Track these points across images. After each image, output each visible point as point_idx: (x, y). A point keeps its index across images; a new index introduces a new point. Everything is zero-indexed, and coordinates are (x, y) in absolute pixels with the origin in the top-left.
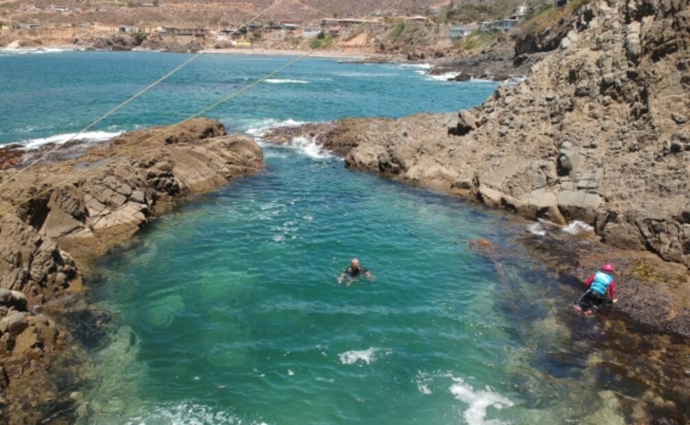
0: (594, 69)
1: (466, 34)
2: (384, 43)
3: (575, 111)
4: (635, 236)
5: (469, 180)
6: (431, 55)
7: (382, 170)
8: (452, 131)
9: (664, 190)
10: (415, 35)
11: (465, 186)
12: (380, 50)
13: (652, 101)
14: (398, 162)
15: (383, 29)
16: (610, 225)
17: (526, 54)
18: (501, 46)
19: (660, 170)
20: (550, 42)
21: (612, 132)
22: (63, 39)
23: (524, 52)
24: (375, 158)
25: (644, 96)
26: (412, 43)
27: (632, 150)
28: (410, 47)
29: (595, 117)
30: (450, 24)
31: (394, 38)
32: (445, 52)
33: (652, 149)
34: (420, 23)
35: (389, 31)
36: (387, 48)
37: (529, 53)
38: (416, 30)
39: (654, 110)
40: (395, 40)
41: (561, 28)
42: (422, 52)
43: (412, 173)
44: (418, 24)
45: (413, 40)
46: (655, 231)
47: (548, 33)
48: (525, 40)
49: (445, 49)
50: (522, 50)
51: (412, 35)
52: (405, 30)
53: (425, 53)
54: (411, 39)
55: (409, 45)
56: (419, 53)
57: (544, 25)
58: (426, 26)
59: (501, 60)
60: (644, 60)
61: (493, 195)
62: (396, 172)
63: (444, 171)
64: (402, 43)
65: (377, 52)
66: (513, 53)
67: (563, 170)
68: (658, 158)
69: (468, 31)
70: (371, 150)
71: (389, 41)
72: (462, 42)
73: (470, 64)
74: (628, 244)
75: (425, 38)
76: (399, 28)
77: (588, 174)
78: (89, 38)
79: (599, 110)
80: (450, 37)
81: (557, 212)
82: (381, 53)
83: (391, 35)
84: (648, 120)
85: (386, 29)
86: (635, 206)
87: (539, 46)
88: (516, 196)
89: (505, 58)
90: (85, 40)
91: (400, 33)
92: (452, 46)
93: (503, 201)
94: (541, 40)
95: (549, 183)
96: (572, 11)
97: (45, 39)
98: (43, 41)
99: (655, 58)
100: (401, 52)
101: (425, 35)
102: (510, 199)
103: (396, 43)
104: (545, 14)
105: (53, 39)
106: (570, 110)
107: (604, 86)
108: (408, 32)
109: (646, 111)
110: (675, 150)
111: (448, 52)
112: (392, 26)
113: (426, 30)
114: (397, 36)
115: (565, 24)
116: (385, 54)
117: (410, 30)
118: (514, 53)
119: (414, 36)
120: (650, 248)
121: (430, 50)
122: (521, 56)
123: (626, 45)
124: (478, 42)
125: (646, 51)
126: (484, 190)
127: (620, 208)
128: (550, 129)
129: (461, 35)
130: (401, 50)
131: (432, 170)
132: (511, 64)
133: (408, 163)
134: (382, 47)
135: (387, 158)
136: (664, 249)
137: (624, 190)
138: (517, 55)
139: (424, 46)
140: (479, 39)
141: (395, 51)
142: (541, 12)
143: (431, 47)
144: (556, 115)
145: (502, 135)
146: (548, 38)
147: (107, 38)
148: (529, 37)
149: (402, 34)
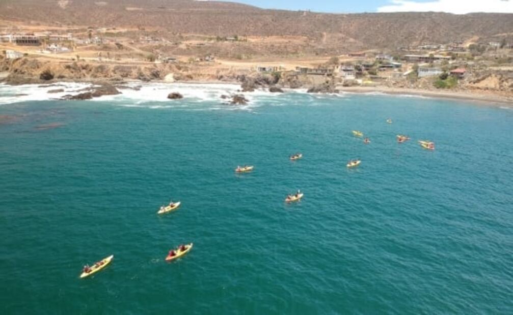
22: (209, 75)
78: (231, 75)
90: (228, 76)
97: (195, 74)
98: (194, 76)
105: (201, 75)
147: (253, 77)
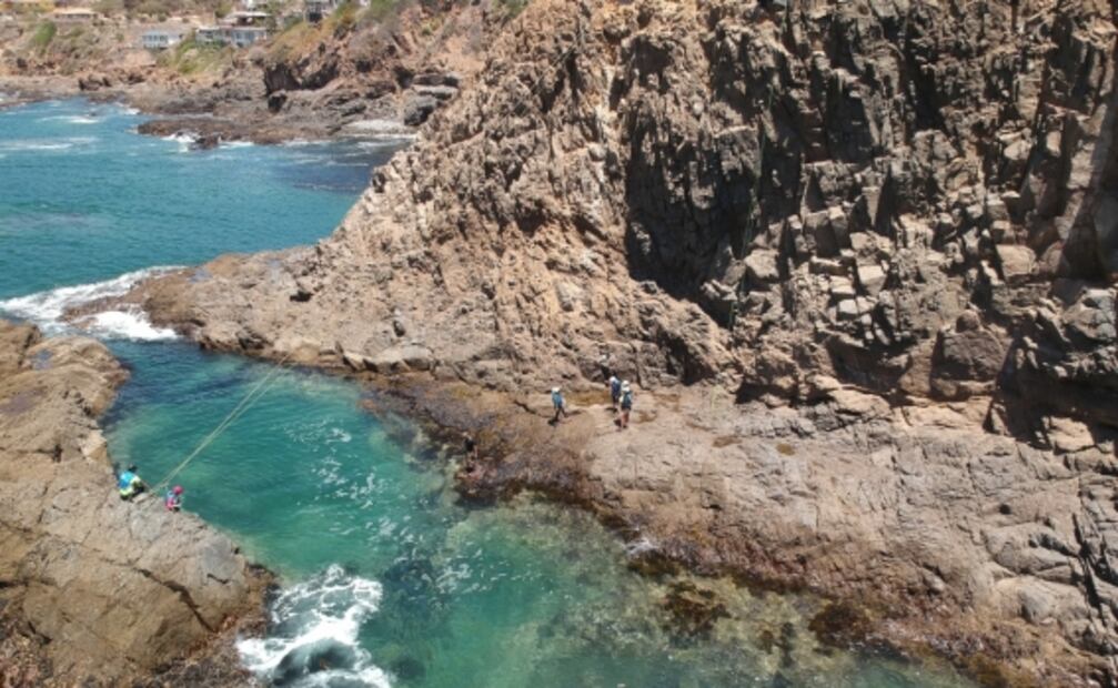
0: (401, 246)
1: (171, 42)
2: (23, 57)
3: (395, 280)
4: (451, 374)
5: (332, 347)
6: (121, 79)
7: (244, 347)
8: (293, 298)
9: (462, 341)
10: (80, 41)
11: (331, 353)
12: (18, 70)
13: (445, 275)
14: (259, 337)
15: (15, 32)
16: (438, 369)
17: (283, 92)
18: (242, 75)
19: (458, 327)
20: (313, 76)
21: (424, 297)
23: (279, 89)
24: (233, 336)
25: (439, 270)
26: (77, 57)
27: (440, 310)
28: (75, 63)
29: (410, 284)
30: (136, 22)
31: (41, 47)
32: (143, 73)
33: (451, 310)
34: (83, 20)
35: (28, 36)
36: (31, 66)
37: (288, 90)
38: (78, 33)
39: (447, 282)
40: (43, 52)
41: (324, 56)
42: (103, 75)
43: (279, 346)
44: (80, 23)
45: (78, 51)
46: (462, 368)
47: (306, 62)
48: (276, 71)
49: (143, 68)
50: (276, 85)
51: (73, 41)
52: (58, 33)
53: (109, 77)
54: (73, 49)
55: (71, 60)
56: (99, 76)
57: (298, 49)
58: (95, 25)
59: (248, 99)
60: (434, 242)
61: (356, 358)
62: (259, 347)
63: (308, 341)
64: (59, 56)
65: (13, 73)
66: (262, 88)
67: (400, 332)
68: (456, 317)
69: (174, 37)
70: (224, 327)
71: (32, 53)
72: (168, 54)
73: (201, 105)
74: (450, 379)
75: (99, 46)
76: (46, 31)
77: (417, 333)
79: (412, 279)
80: (145, 48)
81: (404, 364)
82: (21, 74)
83: (34, 42)
84: (445, 288)
85: (21, 31)
86: (449, 355)
87: (300, 80)
88: (374, 356)
89: (254, 95)
91: (50, 40)
92: (154, 62)
93: (365, 362)
94: (300, 72)
95: (393, 343)
96: (333, 31)
99: (441, 241)
100: (62, 72)
101: (97, 41)
102: (370, 359)
103: (46, 56)
104: (295, 31)
106: (391, 279)
107: (411, 261)
108: (66, 37)
109: (442, 282)
110: (464, 312)
111: (150, 72)
112: (32, 27)
113: (96, 32)
114: (46, 44)
115: (329, 52)
116: (30, 75)
117: (67, 33)
118: (264, 87)
119: (78, 44)
120: (461, 379)
121: (116, 70)
122: (277, 94)
123: (418, 228)
124: (199, 61)
125: (433, 237)
126: (348, 355)
127: (441, 356)
128: (380, 294)
129: (162, 44)
130: (58, 68)
131: (296, 342)
132: (264, 105)
133: (270, 337)
134: (22, 64)
135: (245, 335)
136: (468, 378)
137: (441, 343)
138: (270, 91)
139: (105, 62)
140: (198, 56)
141: (49, 71)
142: (288, 29)
143: (117, 64)
144: (382, 282)
145: (343, 301)
146: (308, 69)
148: (281, 67)
149: (55, 40)
